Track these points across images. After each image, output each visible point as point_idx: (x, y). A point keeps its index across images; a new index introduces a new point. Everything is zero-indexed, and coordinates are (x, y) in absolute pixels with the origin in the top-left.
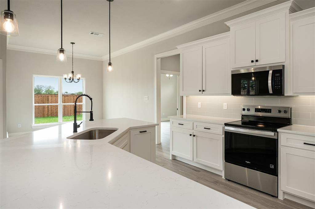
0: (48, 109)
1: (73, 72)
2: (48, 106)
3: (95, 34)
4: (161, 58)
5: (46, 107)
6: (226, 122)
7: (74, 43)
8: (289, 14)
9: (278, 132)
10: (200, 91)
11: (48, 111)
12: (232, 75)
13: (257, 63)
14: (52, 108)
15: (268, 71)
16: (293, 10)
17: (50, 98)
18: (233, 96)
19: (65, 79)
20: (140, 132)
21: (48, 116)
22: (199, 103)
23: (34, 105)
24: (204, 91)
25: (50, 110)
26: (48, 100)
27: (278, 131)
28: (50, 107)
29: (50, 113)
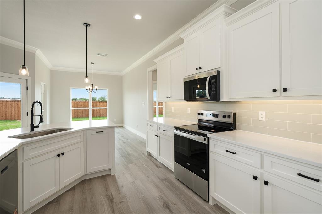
0: (97, 112)
1: (92, 85)
2: (97, 109)
3: (101, 55)
4: (153, 71)
5: (96, 110)
6: (176, 126)
7: (93, 63)
8: (224, 19)
9: (208, 138)
10: (167, 97)
11: (97, 113)
12: (185, 82)
13: (201, 70)
14: (99, 111)
15: (207, 77)
16: (228, 14)
17: (98, 103)
18: (185, 102)
19: (87, 89)
20: (97, 132)
21: (97, 117)
22: (173, 108)
23: (71, 108)
24: (169, 97)
25: (98, 112)
26: (97, 105)
27: (207, 136)
28: (98, 110)
29: (98, 115)
